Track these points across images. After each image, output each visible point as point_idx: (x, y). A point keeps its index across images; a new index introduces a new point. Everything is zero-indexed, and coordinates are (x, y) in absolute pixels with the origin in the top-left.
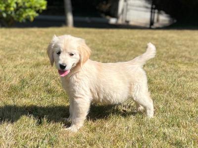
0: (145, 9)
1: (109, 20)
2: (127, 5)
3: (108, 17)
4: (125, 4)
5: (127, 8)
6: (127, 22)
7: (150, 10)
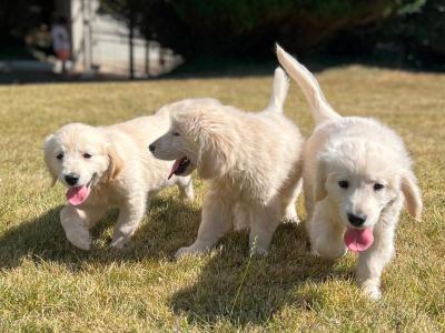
0: (117, 38)
1: (53, 65)
2: (91, 32)
3: (51, 59)
4: (87, 29)
5: (91, 38)
6: (95, 67)
7: (127, 39)
